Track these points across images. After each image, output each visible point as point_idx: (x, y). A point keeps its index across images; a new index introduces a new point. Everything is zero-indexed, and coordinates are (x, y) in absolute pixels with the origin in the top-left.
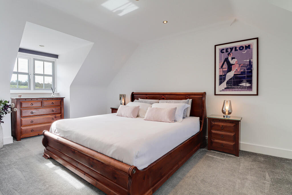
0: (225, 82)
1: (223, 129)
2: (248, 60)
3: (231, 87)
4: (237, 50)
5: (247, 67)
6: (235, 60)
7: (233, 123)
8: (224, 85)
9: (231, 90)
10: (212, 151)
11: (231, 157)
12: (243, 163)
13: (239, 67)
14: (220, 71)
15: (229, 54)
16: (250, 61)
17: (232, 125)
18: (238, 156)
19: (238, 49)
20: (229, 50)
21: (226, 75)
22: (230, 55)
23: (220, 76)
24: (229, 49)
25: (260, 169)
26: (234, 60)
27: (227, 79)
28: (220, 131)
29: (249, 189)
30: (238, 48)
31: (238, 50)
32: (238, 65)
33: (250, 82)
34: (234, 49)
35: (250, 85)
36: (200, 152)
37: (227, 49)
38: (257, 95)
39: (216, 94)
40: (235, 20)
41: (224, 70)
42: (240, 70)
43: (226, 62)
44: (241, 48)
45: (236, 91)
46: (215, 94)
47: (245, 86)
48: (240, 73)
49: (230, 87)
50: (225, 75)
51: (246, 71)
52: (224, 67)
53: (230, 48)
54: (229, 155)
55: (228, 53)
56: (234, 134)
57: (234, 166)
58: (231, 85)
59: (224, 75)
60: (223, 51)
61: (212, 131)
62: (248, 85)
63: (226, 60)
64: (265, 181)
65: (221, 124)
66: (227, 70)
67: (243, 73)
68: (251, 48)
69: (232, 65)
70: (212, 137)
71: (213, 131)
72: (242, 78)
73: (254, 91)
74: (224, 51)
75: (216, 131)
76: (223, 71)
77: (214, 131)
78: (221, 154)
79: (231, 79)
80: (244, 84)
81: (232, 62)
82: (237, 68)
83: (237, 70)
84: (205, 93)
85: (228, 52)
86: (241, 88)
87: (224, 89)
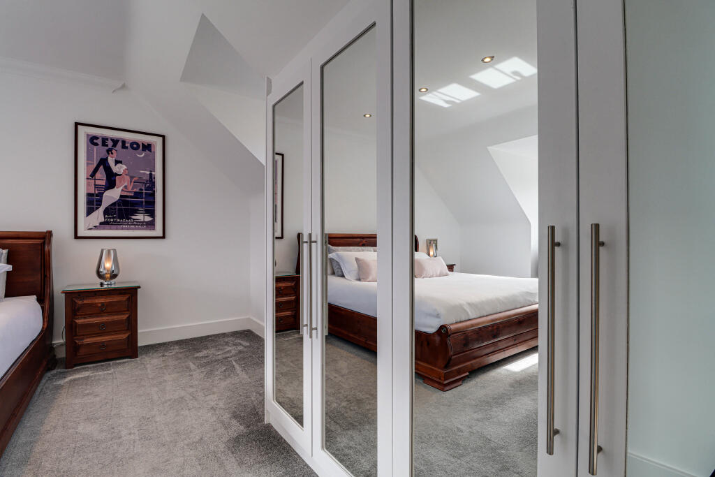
0: (101, 209)
1: (102, 310)
2: (148, 173)
3: (114, 222)
4: (127, 148)
5: (145, 184)
6: (121, 167)
7: (124, 294)
8: (98, 216)
9: (115, 227)
10: (79, 367)
11: (125, 362)
12: (150, 363)
13: (131, 182)
14: (88, 185)
15: (109, 151)
16: (151, 174)
17: (124, 298)
18: (137, 357)
19: (127, 145)
20: (110, 144)
21: (103, 193)
22: (112, 153)
23: (89, 195)
24: (110, 140)
25: (179, 361)
26: (119, 165)
27: (106, 203)
28: (98, 317)
29: (174, 391)
30: (128, 143)
31: (129, 147)
32: (128, 178)
33: (151, 213)
34: (120, 144)
35: (151, 219)
36: (47, 380)
37: (105, 140)
38: (164, 237)
39: (79, 235)
40: (124, 87)
41: (98, 182)
42: (133, 189)
43: (102, 167)
44: (135, 146)
45: (125, 229)
46: (76, 237)
47: (142, 220)
48: (133, 195)
49: (112, 220)
50: (101, 195)
51: (144, 191)
52: (98, 175)
53: (112, 140)
54: (118, 361)
55: (106, 148)
56: (127, 316)
57: (137, 373)
58: (113, 218)
59: (97, 195)
60: (95, 141)
61: (76, 321)
62: (148, 219)
63: (103, 162)
64: (192, 373)
65: (100, 301)
66: (104, 184)
67: (137, 195)
68: (152, 150)
69: (117, 175)
70: (76, 335)
71: (80, 321)
72: (136, 204)
73: (158, 231)
74: (99, 142)
75: (86, 320)
76: (95, 185)
77: (82, 320)
78: (102, 366)
79: (114, 204)
80: (140, 217)
81: (116, 169)
82: (126, 184)
83: (126, 187)
84: (50, 233)
85: (107, 146)
86: (135, 223)
87: (98, 225)
